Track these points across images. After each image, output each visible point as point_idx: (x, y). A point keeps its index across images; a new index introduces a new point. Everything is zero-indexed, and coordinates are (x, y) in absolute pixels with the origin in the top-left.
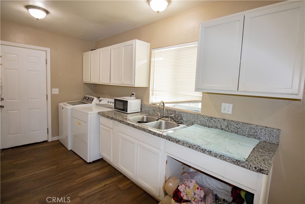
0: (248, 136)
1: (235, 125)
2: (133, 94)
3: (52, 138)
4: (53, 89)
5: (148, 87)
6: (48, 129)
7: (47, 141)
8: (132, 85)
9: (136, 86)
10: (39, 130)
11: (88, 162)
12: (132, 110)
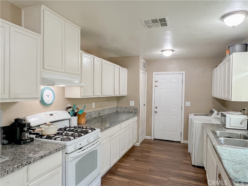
2: (245, 110)
3: (184, 141)
4: (186, 102)
6: (181, 132)
7: (180, 142)
9: (232, 100)
10: (175, 132)
11: (193, 164)
12: (231, 125)
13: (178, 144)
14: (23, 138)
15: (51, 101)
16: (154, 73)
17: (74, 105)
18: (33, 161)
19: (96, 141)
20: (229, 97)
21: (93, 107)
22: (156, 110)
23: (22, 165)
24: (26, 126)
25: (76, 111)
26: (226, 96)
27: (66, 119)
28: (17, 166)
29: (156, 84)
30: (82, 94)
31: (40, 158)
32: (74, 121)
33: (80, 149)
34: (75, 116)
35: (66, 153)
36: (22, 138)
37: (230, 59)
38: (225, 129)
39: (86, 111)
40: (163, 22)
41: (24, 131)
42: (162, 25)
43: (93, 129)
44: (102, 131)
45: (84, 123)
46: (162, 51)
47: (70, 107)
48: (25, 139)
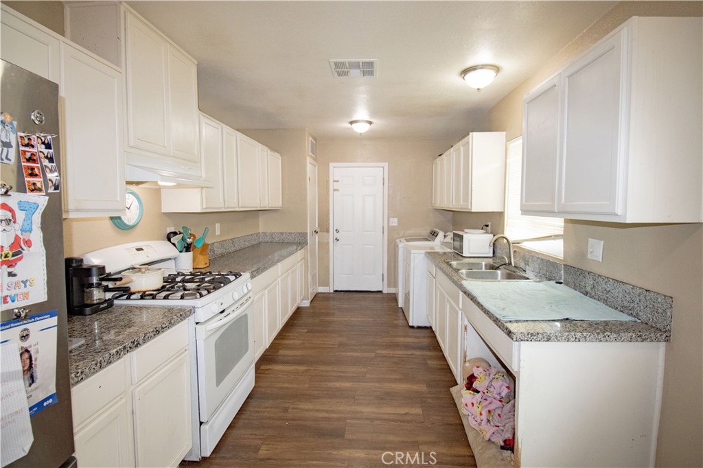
0: (622, 309)
1: (604, 286)
2: (487, 226)
3: (388, 288)
4: (391, 219)
5: (502, 211)
6: (383, 274)
7: (381, 292)
8: (468, 209)
9: (473, 211)
10: (372, 274)
11: (411, 324)
12: (471, 251)
13: (379, 295)
14: (87, 300)
15: (135, 219)
16: (332, 165)
17: (183, 228)
18: (144, 340)
19: (246, 298)
20: (468, 205)
21: (218, 233)
22: (336, 235)
23: (124, 348)
24: (94, 271)
25: (189, 241)
26: (462, 203)
27: (170, 259)
28: (115, 350)
29: (336, 186)
30: (204, 203)
31: (154, 333)
32: (186, 263)
33: (222, 312)
34: (186, 251)
35: (197, 323)
36: (85, 299)
37: (468, 142)
38: (462, 258)
39: (209, 241)
40: (368, 68)
41: (91, 285)
42: (365, 73)
43: (237, 275)
44: (252, 277)
45: (206, 266)
46: (351, 123)
47: (175, 234)
48: (93, 302)
